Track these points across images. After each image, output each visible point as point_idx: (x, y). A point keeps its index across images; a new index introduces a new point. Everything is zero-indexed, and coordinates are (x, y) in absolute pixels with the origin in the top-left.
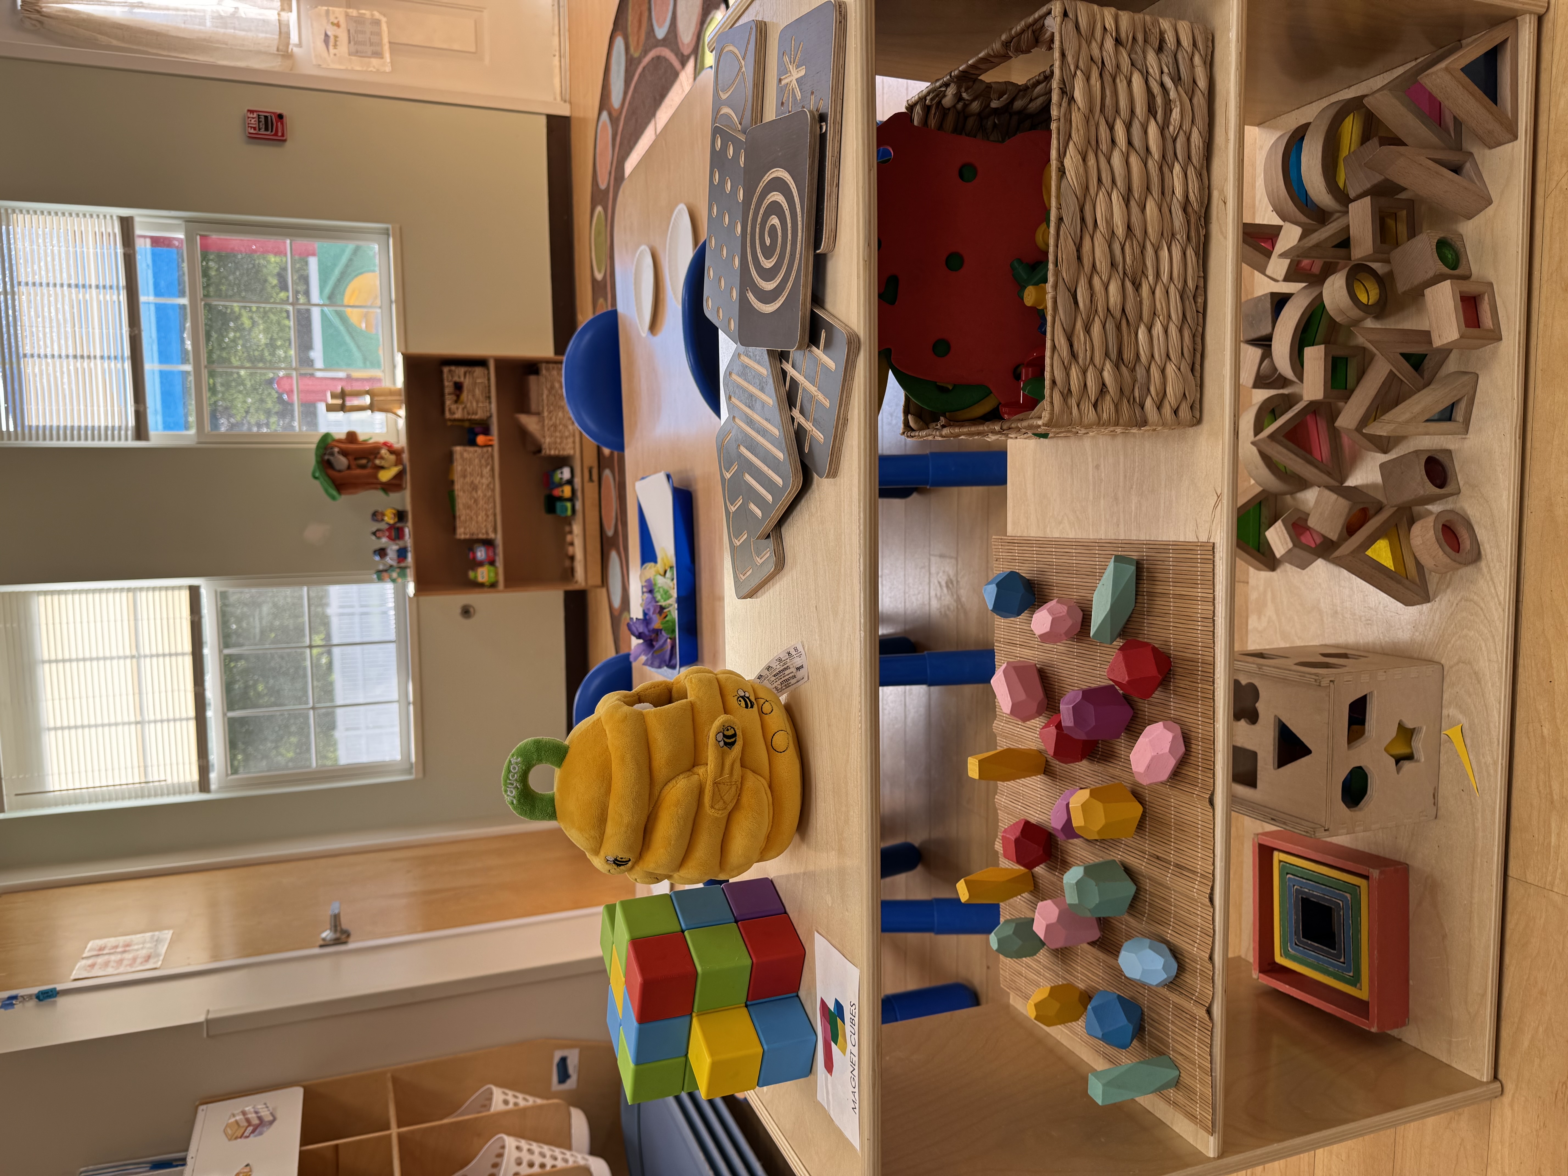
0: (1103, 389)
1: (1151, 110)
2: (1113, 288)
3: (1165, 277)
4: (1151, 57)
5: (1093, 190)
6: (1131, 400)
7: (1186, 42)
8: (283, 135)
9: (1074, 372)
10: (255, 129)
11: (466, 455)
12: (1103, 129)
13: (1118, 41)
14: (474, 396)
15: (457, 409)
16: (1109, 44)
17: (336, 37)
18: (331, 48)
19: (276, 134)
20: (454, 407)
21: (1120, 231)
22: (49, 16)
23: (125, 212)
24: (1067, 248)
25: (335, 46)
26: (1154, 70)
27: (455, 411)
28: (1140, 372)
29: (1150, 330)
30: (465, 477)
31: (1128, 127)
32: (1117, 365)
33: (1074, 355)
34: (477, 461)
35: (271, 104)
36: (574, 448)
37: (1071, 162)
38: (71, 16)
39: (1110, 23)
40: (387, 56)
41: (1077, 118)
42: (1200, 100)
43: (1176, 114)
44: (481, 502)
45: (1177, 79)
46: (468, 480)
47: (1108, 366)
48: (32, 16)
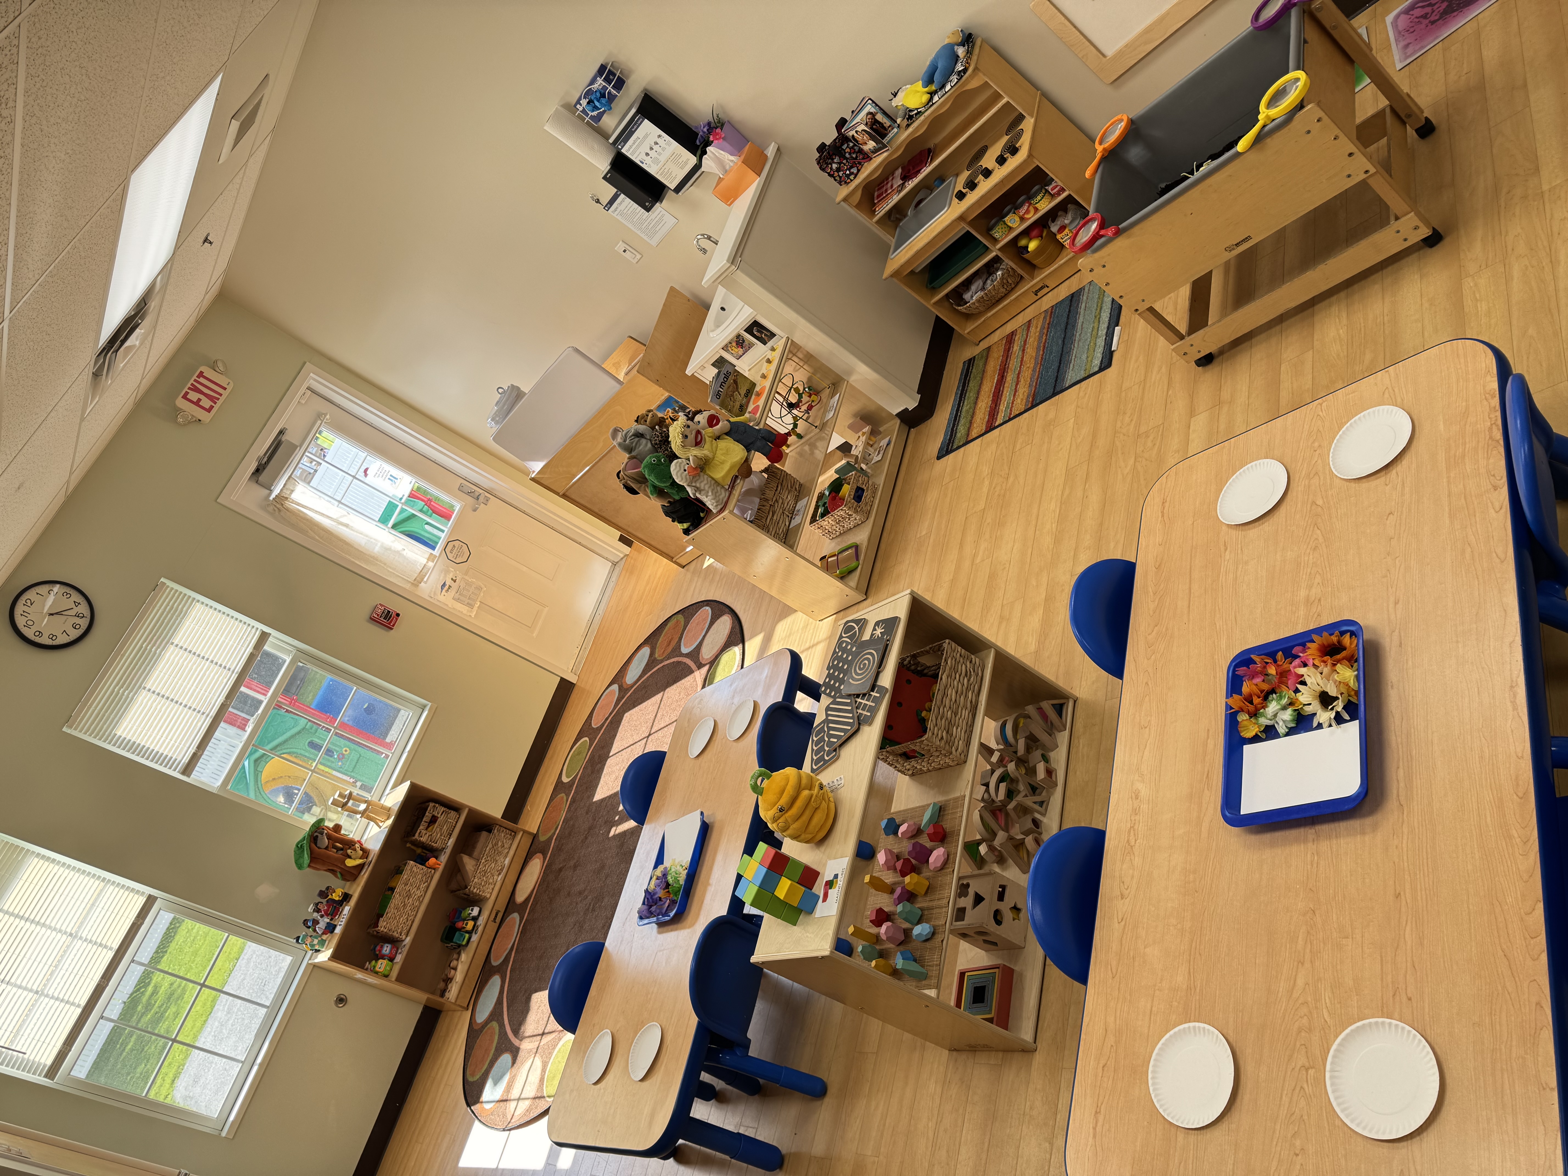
0: (942, 738)
1: (966, 675)
2: (949, 713)
3: (963, 717)
4: (968, 663)
5: (948, 686)
6: (949, 745)
7: (977, 663)
8: (393, 626)
9: (936, 728)
10: (378, 615)
11: (415, 869)
12: (953, 674)
13: (960, 655)
14: (441, 829)
15: (426, 834)
16: (958, 655)
17: (450, 586)
18: (444, 591)
19: (389, 624)
20: (424, 832)
21: (953, 700)
22: (287, 510)
23: (267, 629)
24: (939, 697)
25: (447, 591)
26: (968, 666)
27: (423, 835)
28: (953, 739)
29: (957, 729)
30: (406, 884)
31: (960, 676)
32: (947, 732)
33: (936, 725)
34: (420, 876)
35: (394, 605)
36: (491, 893)
37: (944, 677)
38: (301, 514)
39: (959, 650)
40: (475, 608)
41: (947, 668)
42: (979, 678)
43: (972, 679)
44: (408, 908)
45: (974, 671)
46: (407, 888)
47: (945, 732)
48: (278, 506)
